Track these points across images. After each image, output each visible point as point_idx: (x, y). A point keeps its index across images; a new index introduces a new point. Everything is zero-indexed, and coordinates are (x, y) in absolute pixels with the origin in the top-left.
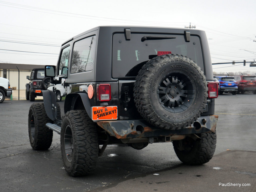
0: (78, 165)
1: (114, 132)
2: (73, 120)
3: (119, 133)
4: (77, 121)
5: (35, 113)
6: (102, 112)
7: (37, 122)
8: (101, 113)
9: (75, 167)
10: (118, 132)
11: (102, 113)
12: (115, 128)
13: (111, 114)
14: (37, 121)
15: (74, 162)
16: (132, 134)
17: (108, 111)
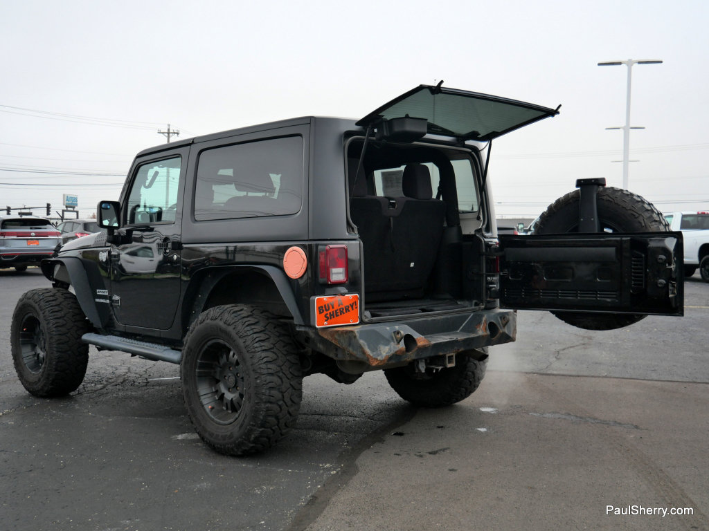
0: (262, 431)
1: (364, 353)
2: (240, 327)
3: (374, 353)
4: (255, 331)
5: (47, 313)
6: (333, 308)
7: (54, 333)
8: (331, 310)
9: (253, 436)
10: (372, 351)
11: (334, 310)
12: (365, 344)
13: (349, 311)
14: (53, 331)
15: (252, 425)
16: (398, 353)
17: (343, 307)
